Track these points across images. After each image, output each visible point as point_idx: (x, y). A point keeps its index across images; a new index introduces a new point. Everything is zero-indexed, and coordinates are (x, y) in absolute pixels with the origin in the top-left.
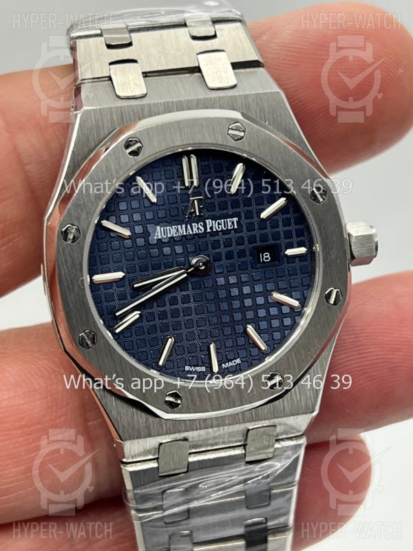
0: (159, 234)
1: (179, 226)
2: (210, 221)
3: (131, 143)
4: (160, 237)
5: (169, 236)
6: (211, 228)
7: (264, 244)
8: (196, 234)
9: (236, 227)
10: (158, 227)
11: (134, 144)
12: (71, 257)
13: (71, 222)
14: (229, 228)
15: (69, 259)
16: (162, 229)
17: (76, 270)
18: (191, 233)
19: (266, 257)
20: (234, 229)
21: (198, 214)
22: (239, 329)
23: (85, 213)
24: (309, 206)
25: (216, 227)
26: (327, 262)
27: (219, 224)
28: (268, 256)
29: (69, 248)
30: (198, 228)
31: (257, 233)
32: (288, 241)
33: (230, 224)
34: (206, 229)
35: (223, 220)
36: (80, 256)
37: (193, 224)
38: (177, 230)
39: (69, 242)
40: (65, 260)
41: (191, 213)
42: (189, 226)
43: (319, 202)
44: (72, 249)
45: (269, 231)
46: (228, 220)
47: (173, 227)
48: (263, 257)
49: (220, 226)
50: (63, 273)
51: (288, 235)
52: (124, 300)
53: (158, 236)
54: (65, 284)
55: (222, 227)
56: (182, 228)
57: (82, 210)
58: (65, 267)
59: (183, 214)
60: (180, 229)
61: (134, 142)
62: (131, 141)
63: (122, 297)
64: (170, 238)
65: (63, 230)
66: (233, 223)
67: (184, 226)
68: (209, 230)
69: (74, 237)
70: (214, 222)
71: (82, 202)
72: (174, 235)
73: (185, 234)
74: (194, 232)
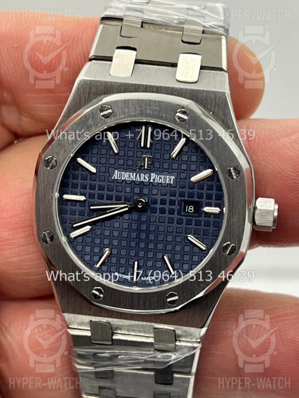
0: (116, 176)
1: (131, 174)
2: (154, 174)
3: (104, 109)
4: (116, 178)
5: (123, 179)
6: (154, 180)
7: (190, 199)
8: (142, 182)
9: (172, 183)
10: (116, 171)
11: (107, 110)
12: (48, 178)
13: (52, 155)
14: (167, 182)
15: (46, 179)
16: (119, 172)
17: (49, 188)
18: (139, 180)
19: (191, 209)
20: (170, 184)
21: (146, 168)
22: (159, 256)
23: (63, 150)
24: (225, 180)
25: (157, 180)
26: (229, 223)
27: (160, 178)
28: (192, 209)
29: (47, 172)
30: (144, 178)
31: (186, 190)
32: (208, 201)
33: (168, 180)
34: (150, 179)
35: (163, 176)
36: (54, 179)
37: (142, 174)
38: (130, 176)
39: (48, 168)
40: (44, 180)
41: (141, 166)
42: (138, 175)
43: (233, 178)
44: (49, 173)
45: (196, 191)
46: (167, 177)
47: (127, 173)
48: (188, 208)
49: (161, 180)
50: (40, 188)
51: (209, 197)
52: (82, 216)
53: (114, 177)
54: (40, 196)
55: (162, 181)
56: (133, 175)
57: (61, 148)
58: (42, 184)
59: (136, 166)
60: (131, 175)
61: (107, 108)
62: (105, 107)
63: (82, 214)
64: (123, 180)
65: (46, 159)
66: (170, 180)
67: (135, 174)
68: (152, 181)
69: (52, 165)
70: (156, 176)
71: (63, 143)
72: (127, 179)
73: (134, 180)
74: (141, 180)
